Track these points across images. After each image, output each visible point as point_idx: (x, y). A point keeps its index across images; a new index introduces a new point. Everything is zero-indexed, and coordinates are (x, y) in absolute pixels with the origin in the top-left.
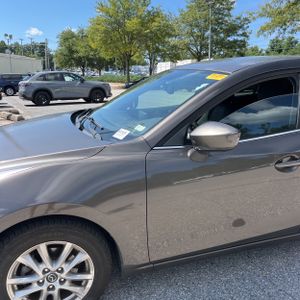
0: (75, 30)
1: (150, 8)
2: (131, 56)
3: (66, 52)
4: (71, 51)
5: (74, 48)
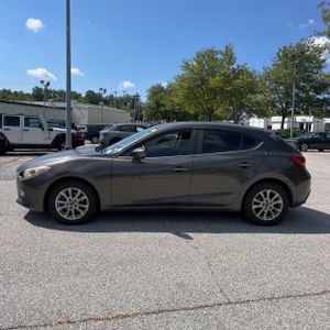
0: (164, 85)
1: (235, 66)
2: (212, 111)
3: (154, 106)
4: (158, 105)
5: (162, 102)
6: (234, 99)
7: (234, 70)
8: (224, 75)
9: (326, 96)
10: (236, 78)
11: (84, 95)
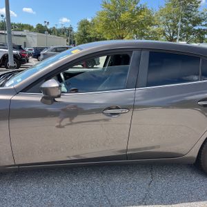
1: (138, 5)
3: (82, 34)
4: (86, 34)
5: (87, 32)
6: (137, 30)
7: (138, 8)
8: (131, 11)
9: (200, 27)
10: (139, 14)
11: (35, 27)
